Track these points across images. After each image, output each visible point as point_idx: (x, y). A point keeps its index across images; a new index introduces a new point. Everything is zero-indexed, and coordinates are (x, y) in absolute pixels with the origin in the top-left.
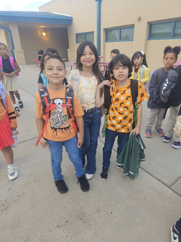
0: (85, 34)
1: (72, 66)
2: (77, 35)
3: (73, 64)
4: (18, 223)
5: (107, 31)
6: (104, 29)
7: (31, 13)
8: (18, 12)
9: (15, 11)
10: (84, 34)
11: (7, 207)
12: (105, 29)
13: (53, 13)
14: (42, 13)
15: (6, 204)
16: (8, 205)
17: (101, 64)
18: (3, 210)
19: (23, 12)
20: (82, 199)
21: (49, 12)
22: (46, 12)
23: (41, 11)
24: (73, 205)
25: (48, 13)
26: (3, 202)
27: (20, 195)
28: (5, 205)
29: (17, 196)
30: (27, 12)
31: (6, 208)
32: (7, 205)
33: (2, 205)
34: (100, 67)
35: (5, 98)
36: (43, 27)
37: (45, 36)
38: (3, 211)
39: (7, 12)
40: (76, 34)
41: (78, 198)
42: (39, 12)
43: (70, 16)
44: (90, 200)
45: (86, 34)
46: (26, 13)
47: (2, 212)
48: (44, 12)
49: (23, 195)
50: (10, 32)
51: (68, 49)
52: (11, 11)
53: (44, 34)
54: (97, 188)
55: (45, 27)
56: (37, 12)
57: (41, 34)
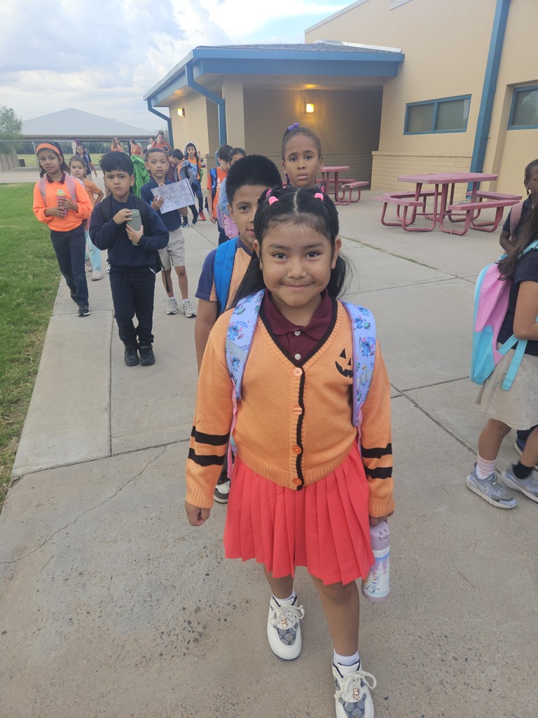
0: (439, 104)
1: (386, 204)
2: (411, 108)
3: (392, 197)
4: (234, 705)
5: (518, 92)
6: (509, 86)
7: (285, 48)
8: (250, 46)
9: (242, 46)
10: (436, 104)
11: (201, 635)
12: (511, 87)
13: (346, 44)
14: (313, 45)
15: (199, 623)
16: (204, 628)
17: (484, 200)
18: (189, 642)
19: (263, 45)
20: (445, 683)
21: (333, 42)
22: (324, 44)
23: (309, 43)
24: (414, 697)
25: (330, 45)
26: (189, 613)
27: (238, 605)
28: (194, 624)
29: (229, 604)
30: (273, 45)
31: (198, 637)
32: (200, 629)
33: (186, 623)
34: (479, 211)
35: (367, 384)
36: (310, 86)
37: (313, 113)
38: (190, 646)
39: (222, 47)
40: (407, 104)
41: (429, 676)
42: (304, 45)
43: (398, 50)
44: (475, 698)
45: (441, 103)
46: (271, 48)
47: (188, 649)
48: (319, 44)
49: (247, 608)
50: (223, 103)
51: (373, 153)
52: (233, 46)
53: (310, 108)
54: (500, 655)
55: (316, 88)
56: (300, 45)
57: (303, 108)
